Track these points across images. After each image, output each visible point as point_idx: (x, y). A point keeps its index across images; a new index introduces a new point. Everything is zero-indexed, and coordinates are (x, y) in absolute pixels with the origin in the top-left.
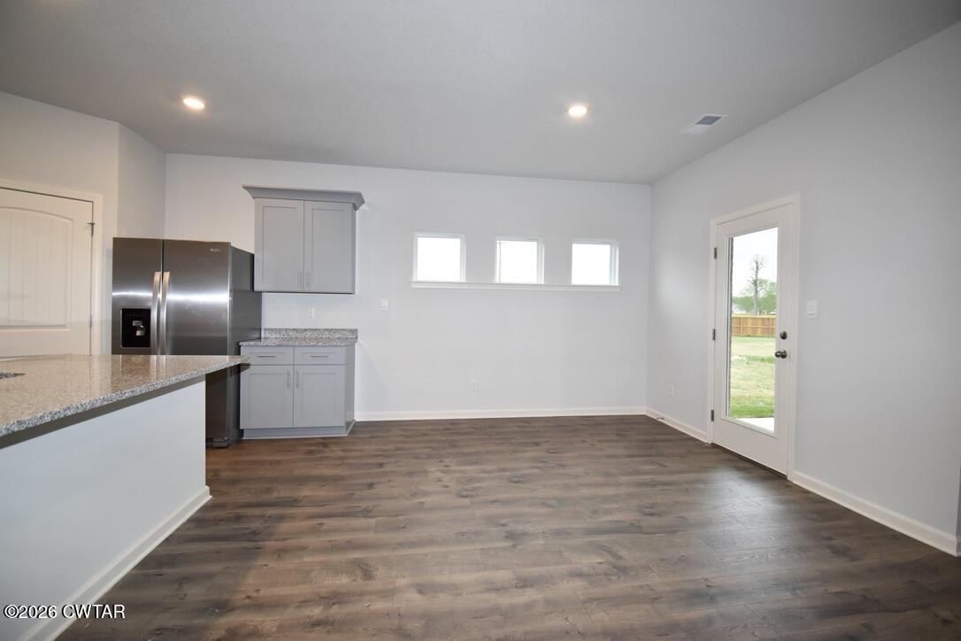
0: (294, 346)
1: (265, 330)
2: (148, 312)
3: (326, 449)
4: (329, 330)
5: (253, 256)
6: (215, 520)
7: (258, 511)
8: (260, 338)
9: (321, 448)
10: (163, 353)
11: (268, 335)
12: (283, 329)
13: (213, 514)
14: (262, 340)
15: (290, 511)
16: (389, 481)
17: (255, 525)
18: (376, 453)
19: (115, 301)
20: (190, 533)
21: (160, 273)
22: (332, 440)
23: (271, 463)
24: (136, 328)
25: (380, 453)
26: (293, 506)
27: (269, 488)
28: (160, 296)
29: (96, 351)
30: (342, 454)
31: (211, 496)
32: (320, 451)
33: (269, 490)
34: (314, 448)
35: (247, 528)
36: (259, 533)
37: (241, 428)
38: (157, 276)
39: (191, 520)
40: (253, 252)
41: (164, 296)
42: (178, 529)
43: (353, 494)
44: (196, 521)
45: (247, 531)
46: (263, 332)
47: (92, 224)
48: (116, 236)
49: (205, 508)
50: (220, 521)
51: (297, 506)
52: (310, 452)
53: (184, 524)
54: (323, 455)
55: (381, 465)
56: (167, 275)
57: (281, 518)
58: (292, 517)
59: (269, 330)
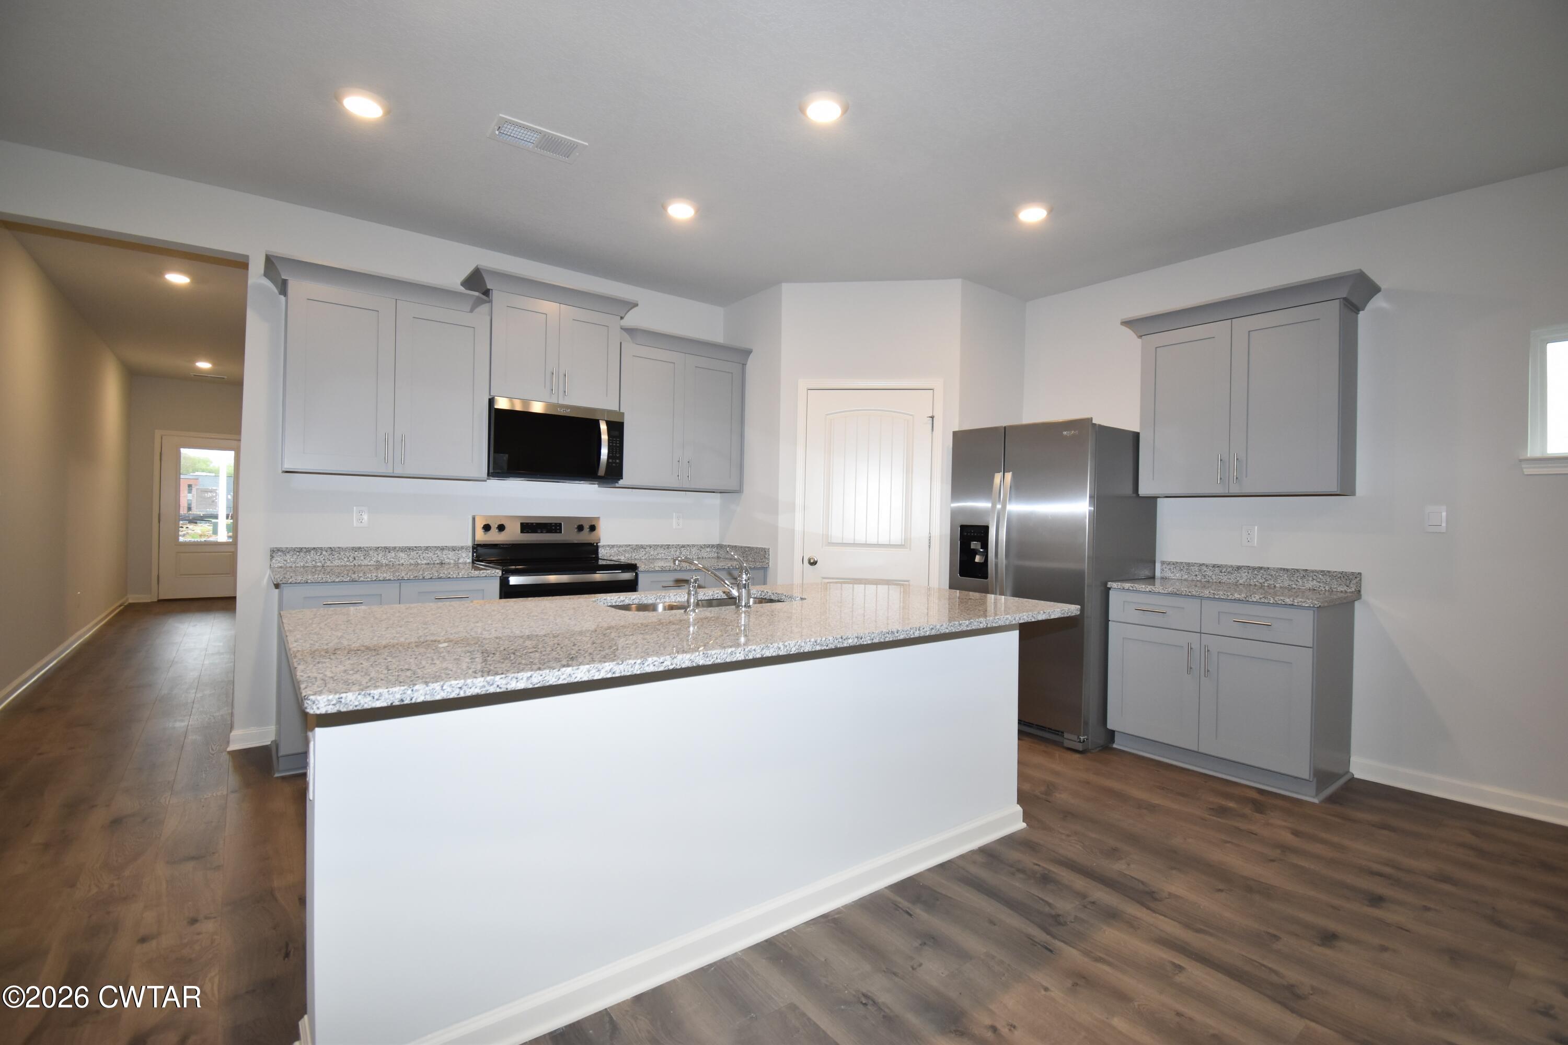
0: (1201, 598)
1: (1163, 563)
2: (986, 529)
3: (1257, 815)
4: (1291, 572)
5: (1136, 436)
6: (1011, 866)
7: (1079, 883)
8: (1152, 578)
9: (1247, 811)
10: (1002, 594)
11: (1168, 574)
12: (1194, 565)
13: (1015, 855)
14: (1158, 582)
15: (1132, 909)
16: (1384, 949)
17: (1065, 906)
18: (1376, 867)
19: (955, 514)
20: (974, 870)
21: (1002, 473)
22: (1279, 802)
23: (1141, 805)
24: (975, 552)
25: (1387, 870)
26: (1143, 904)
27: (1115, 850)
28: (999, 506)
29: (935, 583)
30: (1289, 838)
31: (1024, 825)
32: (1243, 816)
33: (1113, 853)
34: (1231, 804)
35: (1049, 905)
36: (1064, 924)
37: (1111, 725)
38: (998, 477)
39: (984, 851)
40: (1137, 430)
41: (1004, 507)
42: (962, 857)
43: (1276, 938)
44: (988, 854)
45: (1047, 909)
46: (1158, 566)
47: (932, 417)
48: (957, 429)
49: (1009, 841)
50: (1019, 870)
51: (1148, 908)
52: (1222, 811)
53: (973, 852)
54: (1243, 825)
55: (1376, 900)
56: (1009, 476)
57: (1112, 916)
58: (1132, 925)
59: (1169, 564)
